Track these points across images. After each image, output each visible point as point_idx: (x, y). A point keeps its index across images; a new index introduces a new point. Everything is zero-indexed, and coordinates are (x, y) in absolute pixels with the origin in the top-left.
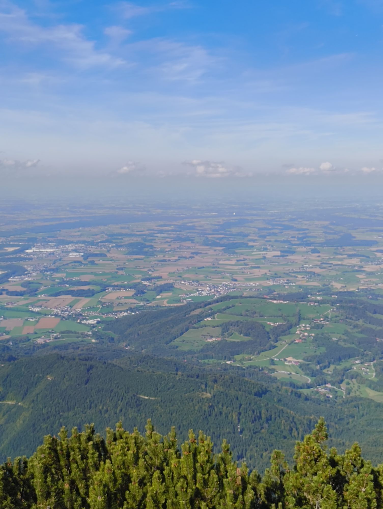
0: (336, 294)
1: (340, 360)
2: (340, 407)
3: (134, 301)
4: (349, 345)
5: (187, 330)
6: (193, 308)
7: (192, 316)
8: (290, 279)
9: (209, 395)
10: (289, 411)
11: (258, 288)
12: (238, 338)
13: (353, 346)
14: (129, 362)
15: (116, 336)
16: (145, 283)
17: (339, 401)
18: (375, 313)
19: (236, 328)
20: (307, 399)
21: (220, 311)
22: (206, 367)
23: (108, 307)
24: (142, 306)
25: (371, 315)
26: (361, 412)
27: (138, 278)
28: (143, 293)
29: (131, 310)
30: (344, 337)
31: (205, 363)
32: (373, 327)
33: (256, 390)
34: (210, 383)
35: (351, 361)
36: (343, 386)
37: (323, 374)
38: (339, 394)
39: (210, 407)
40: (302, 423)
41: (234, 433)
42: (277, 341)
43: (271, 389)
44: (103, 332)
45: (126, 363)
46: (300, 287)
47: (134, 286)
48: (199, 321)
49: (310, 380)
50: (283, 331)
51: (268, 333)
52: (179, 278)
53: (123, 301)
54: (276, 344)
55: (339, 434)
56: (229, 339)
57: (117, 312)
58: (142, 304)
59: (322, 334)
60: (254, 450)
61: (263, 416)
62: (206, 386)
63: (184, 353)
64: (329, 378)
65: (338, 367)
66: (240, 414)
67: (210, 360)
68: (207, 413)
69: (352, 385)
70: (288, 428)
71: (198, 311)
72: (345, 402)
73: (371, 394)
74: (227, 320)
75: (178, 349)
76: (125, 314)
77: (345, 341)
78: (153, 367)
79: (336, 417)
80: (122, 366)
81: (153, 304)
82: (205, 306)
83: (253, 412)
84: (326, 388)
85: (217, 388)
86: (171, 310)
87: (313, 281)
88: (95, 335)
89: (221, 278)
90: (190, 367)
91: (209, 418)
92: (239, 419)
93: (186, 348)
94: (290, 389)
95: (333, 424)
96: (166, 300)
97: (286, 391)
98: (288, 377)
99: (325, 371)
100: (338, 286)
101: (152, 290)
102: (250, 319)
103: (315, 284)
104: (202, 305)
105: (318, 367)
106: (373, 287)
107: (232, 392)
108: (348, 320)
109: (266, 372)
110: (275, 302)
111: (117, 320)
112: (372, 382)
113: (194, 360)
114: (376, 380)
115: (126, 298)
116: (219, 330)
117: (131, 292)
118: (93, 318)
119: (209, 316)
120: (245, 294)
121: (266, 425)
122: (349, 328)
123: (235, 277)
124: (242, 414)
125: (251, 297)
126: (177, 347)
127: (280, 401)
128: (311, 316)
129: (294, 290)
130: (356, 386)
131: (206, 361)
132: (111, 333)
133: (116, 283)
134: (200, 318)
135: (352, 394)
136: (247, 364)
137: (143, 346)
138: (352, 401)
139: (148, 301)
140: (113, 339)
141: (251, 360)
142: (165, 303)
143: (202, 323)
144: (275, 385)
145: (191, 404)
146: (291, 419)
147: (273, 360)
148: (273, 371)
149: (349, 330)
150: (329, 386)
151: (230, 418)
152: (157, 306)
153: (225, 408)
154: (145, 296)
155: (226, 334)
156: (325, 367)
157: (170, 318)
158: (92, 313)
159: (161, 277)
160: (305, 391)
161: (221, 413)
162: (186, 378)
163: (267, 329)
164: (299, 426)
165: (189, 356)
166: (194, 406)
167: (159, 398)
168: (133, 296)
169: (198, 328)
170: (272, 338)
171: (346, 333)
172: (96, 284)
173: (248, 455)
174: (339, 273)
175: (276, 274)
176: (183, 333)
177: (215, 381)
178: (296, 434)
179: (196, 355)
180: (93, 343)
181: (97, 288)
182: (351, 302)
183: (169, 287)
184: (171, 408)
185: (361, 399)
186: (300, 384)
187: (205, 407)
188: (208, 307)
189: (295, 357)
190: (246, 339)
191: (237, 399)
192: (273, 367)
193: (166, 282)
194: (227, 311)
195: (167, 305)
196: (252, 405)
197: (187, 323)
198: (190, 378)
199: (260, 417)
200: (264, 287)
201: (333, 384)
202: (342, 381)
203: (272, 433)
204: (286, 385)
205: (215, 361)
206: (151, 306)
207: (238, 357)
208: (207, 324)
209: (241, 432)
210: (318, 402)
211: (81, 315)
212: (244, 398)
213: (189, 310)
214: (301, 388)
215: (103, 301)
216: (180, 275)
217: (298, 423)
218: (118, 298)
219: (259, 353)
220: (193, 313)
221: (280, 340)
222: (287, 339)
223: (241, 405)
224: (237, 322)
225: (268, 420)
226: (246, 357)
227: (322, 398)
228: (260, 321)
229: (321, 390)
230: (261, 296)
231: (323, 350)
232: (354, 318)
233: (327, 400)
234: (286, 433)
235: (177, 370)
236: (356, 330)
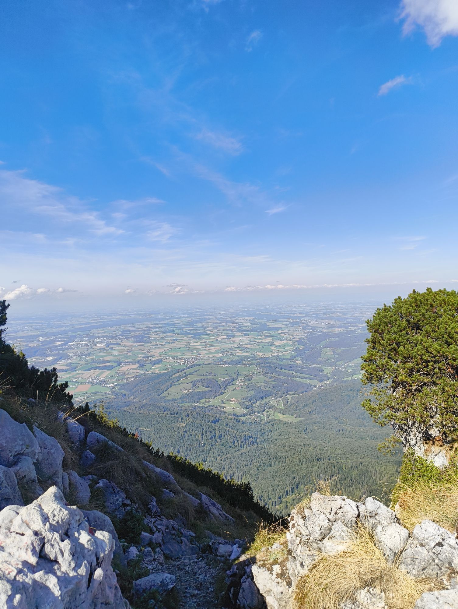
0: (259, 359)
1: (262, 398)
2: (263, 426)
3: (138, 371)
4: (267, 389)
5: (171, 386)
6: (174, 372)
7: (174, 378)
8: (232, 352)
9: (184, 425)
10: (232, 431)
11: (213, 358)
12: (202, 389)
13: (270, 389)
14: (134, 409)
15: (127, 393)
16: (144, 359)
17: (263, 422)
18: (282, 369)
19: (200, 383)
20: (243, 423)
21: (191, 374)
22: (183, 408)
23: (122, 375)
24: (143, 374)
25: (279, 370)
26: (275, 428)
27: (141, 357)
28: (144, 366)
29: (136, 376)
30: (264, 384)
31: (182, 406)
32: (281, 377)
33: (212, 419)
34: (184, 417)
35: (269, 398)
36: (265, 413)
37: (252, 407)
38: (262, 418)
39: (184, 432)
40: (240, 437)
41: (199, 447)
42: (225, 390)
43: (222, 418)
44: (119, 391)
45: (133, 409)
46: (238, 356)
47: (138, 362)
48: (178, 381)
49: (245, 411)
50: (229, 383)
51: (220, 385)
52: (166, 355)
53: (131, 371)
54: (225, 391)
55: (262, 442)
56: (196, 391)
57: (127, 378)
58: (143, 372)
59: (252, 384)
60: (212, 456)
61: (217, 435)
62: (182, 420)
63: (169, 401)
64: (256, 409)
65: (262, 402)
66: (203, 434)
67: (185, 404)
68: (183, 435)
69: (270, 412)
70: (232, 441)
71: (177, 375)
72: (266, 423)
73: (281, 417)
74: (195, 379)
75: (166, 398)
76: (133, 379)
77: (265, 386)
78: (150, 410)
79: (260, 432)
80: (130, 411)
81: (150, 372)
82: (182, 371)
83: (211, 432)
84: (255, 415)
85: (189, 419)
86: (160, 375)
87: (246, 352)
88: (114, 393)
89: (191, 354)
90: (173, 409)
91: (184, 439)
92: (202, 438)
93: (170, 398)
94: (233, 417)
95: (259, 436)
96: (158, 369)
97: (231, 419)
98: (232, 410)
99: (254, 405)
100: (260, 354)
101: (149, 364)
102: (208, 377)
103: (247, 354)
104: (179, 371)
105: (250, 403)
106: (280, 354)
107: (198, 422)
108: (266, 374)
109: (219, 408)
110: (223, 366)
111: (128, 383)
112: (281, 410)
113: (176, 404)
114: (283, 408)
115: (133, 369)
116: (191, 385)
117: (136, 366)
118: (113, 383)
119: (184, 377)
120: (206, 362)
121: (219, 440)
122: (267, 379)
123: (200, 352)
124: (204, 435)
125: (209, 364)
126: (165, 397)
127: (227, 425)
128: (245, 373)
129: (235, 358)
130: (272, 413)
131: (183, 404)
132: (124, 392)
133: (126, 361)
134: (179, 379)
135: (270, 418)
136: (207, 404)
137: (144, 398)
138: (270, 422)
139: (147, 370)
140: (125, 395)
141: (210, 402)
142: (157, 371)
143: (180, 382)
144: (224, 416)
145: (172, 431)
146: (234, 435)
147: (223, 401)
148: (224, 407)
149: (267, 380)
150: (256, 414)
151: (197, 438)
152: (152, 373)
153: (193, 431)
154: (145, 367)
155: (195, 387)
156: (254, 403)
157: (160, 380)
158: (112, 380)
159: (154, 356)
160: (243, 418)
161: (191, 435)
162: (169, 415)
163: (219, 383)
164: (239, 439)
165: (173, 402)
166: (175, 432)
167: (153, 429)
168: (137, 368)
169: (177, 385)
170: (222, 388)
171: (265, 382)
172: (114, 362)
173: (208, 460)
174: (260, 347)
175: (224, 349)
176: (168, 389)
177: (188, 416)
178: (237, 444)
179: (177, 401)
180: (112, 398)
181: (115, 364)
182: (267, 363)
183: (160, 361)
184: (161, 434)
185: (275, 420)
186: (240, 414)
187: (182, 432)
188: (183, 371)
189: (235, 399)
190: (207, 389)
191: (201, 425)
192: (223, 405)
193: (158, 358)
194: (195, 373)
195: (159, 372)
196: (210, 429)
197: (171, 382)
198: (172, 415)
199: (215, 436)
200: (217, 358)
201: (259, 413)
202: (264, 411)
203: (222, 445)
204: (231, 415)
205: (189, 404)
206: (148, 374)
207: (202, 401)
208: (183, 382)
209: (204, 446)
210: (250, 424)
211: (105, 381)
212: (205, 425)
213: (171, 374)
214: (240, 416)
215: (119, 372)
216: (166, 353)
217: (238, 437)
218: (128, 370)
219: (215, 398)
220: (174, 376)
221: (227, 388)
222: (231, 387)
223: (203, 429)
224: (201, 379)
225: (220, 437)
226: (207, 400)
227: (253, 422)
228: (215, 378)
229: (252, 417)
230: (215, 363)
231: (252, 392)
232: (269, 373)
233: (256, 422)
234: (231, 444)
235: (165, 411)
236: (271, 380)
